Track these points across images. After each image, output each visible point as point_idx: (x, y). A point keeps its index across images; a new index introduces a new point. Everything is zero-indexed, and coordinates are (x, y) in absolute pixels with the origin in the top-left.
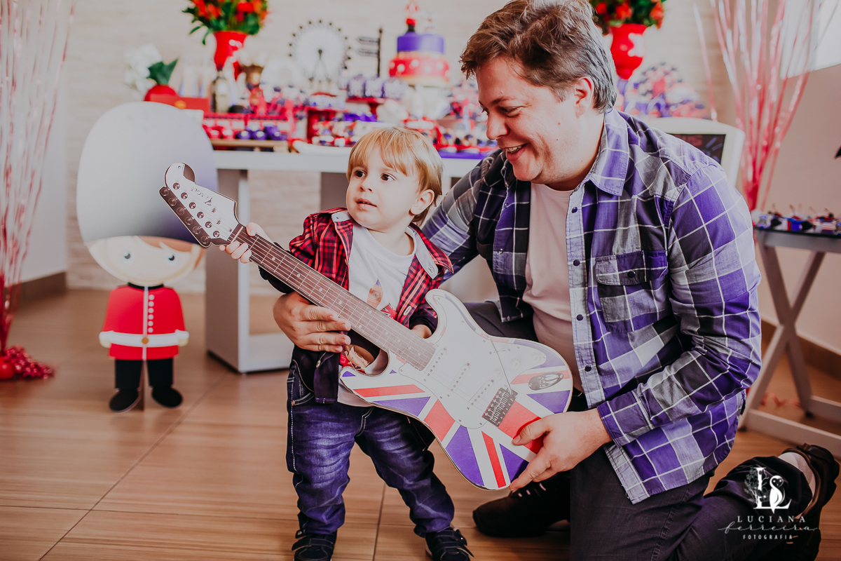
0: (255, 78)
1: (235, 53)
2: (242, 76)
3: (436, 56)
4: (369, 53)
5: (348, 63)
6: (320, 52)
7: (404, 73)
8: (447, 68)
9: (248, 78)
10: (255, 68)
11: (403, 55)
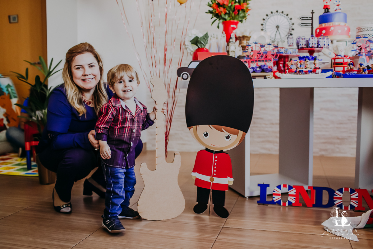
0: (245, 43)
1: (234, 31)
2: (238, 42)
3: (343, 24)
4: (306, 25)
5: (293, 32)
6: (278, 27)
7: (324, 34)
8: (349, 30)
9: (240, 43)
10: (244, 37)
11: (323, 25)
